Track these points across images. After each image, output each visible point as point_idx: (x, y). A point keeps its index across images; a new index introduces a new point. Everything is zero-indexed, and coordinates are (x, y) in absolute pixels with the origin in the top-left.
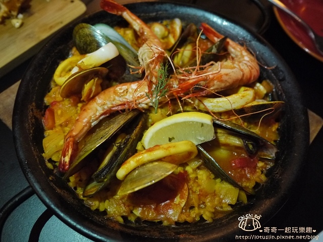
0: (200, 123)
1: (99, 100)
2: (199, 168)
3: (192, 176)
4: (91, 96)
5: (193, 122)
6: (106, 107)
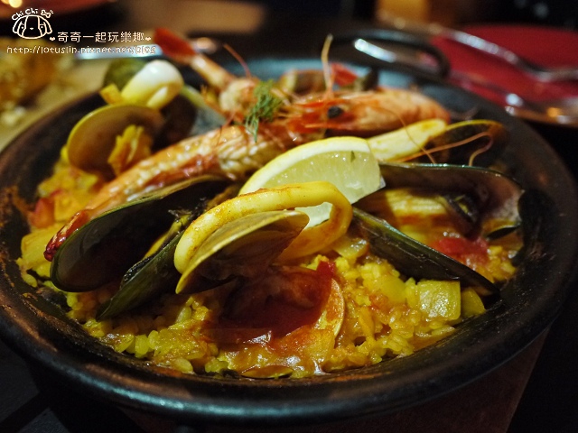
0: (347, 152)
1: (145, 163)
2: (360, 261)
3: (349, 275)
4: (130, 157)
5: (332, 153)
6: (157, 172)
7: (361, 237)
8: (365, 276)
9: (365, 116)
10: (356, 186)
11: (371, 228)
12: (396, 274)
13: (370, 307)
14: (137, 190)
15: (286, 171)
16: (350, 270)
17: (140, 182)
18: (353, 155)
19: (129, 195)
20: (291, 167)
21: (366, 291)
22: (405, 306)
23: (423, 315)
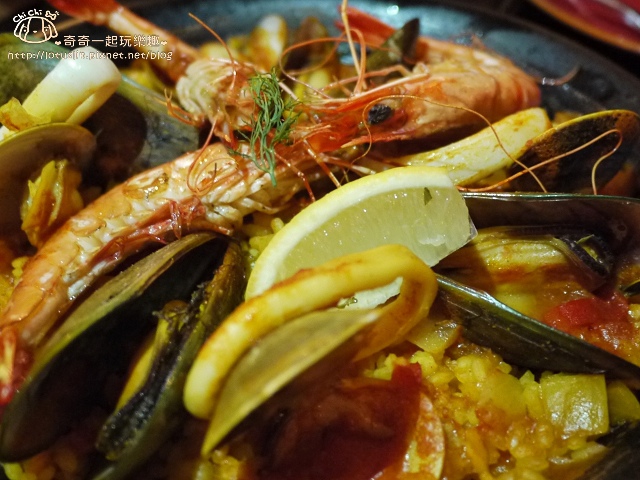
0: (417, 190)
1: (81, 222)
2: (450, 353)
3: (437, 379)
4: (54, 215)
7: (448, 317)
8: (461, 378)
9: (424, 112)
10: (437, 241)
11: (465, 304)
12: (506, 368)
13: (479, 429)
14: (81, 274)
15: (324, 226)
16: (438, 370)
17: (83, 259)
18: (428, 193)
19: (70, 284)
20: (332, 220)
21: (469, 403)
22: (528, 420)
23: (556, 431)
